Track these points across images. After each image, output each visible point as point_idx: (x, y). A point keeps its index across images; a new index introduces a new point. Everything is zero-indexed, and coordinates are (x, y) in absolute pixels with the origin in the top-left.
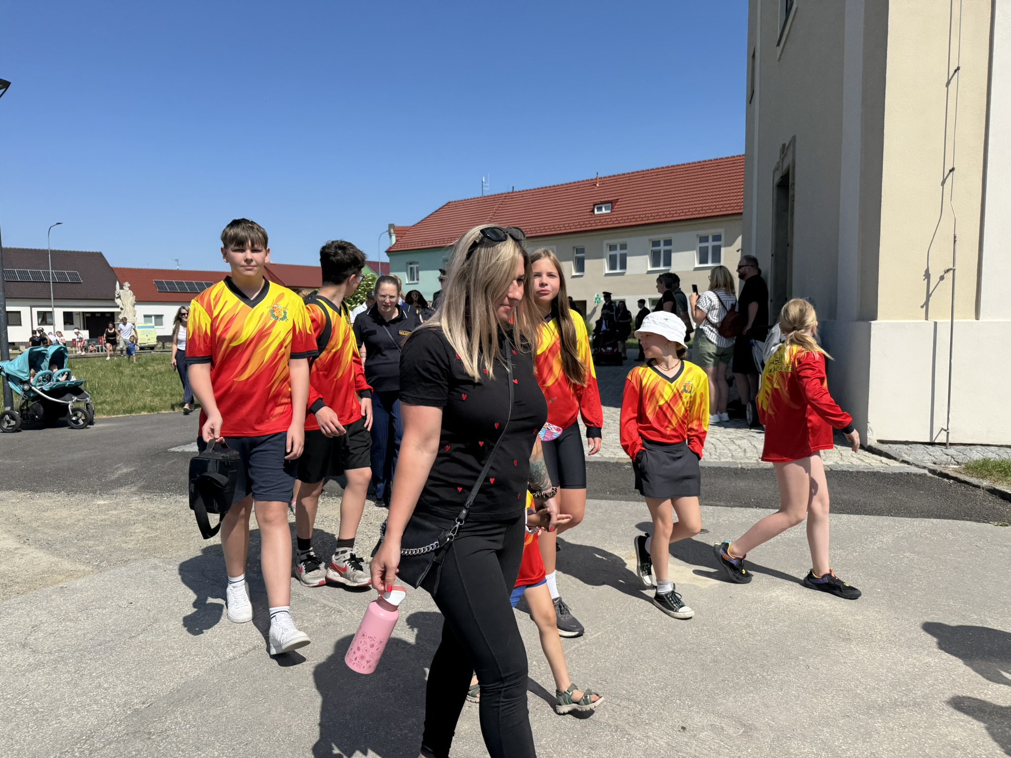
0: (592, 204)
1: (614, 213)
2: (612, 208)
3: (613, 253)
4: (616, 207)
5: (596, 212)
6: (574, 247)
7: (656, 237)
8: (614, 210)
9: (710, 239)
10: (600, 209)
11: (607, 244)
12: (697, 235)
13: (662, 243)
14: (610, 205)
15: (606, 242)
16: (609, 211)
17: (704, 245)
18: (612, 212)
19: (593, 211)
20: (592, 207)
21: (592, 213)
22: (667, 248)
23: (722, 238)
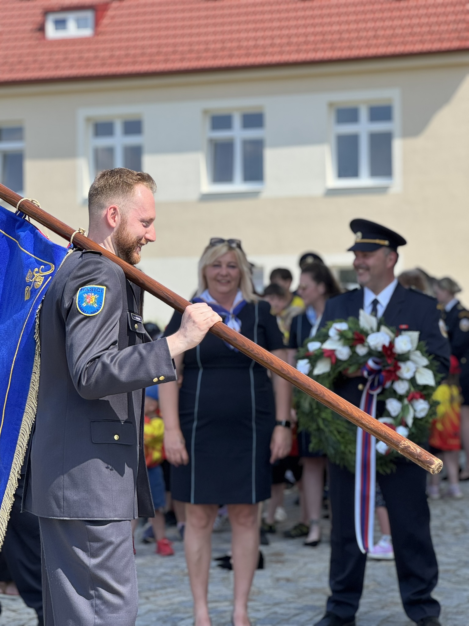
0: (39, 11)
1: (100, 38)
2: (97, 23)
3: (103, 142)
4: (107, 21)
5: (51, 32)
7: (220, 105)
8: (100, 29)
9: (364, 114)
10: (61, 24)
11: (88, 119)
12: (331, 105)
13: (237, 121)
14: (89, 15)
15: (84, 113)
16: (87, 32)
17: (348, 129)
18: (97, 33)
19: (42, 29)
20: (39, 19)
21: (38, 34)
22: (253, 134)
23: (397, 113)
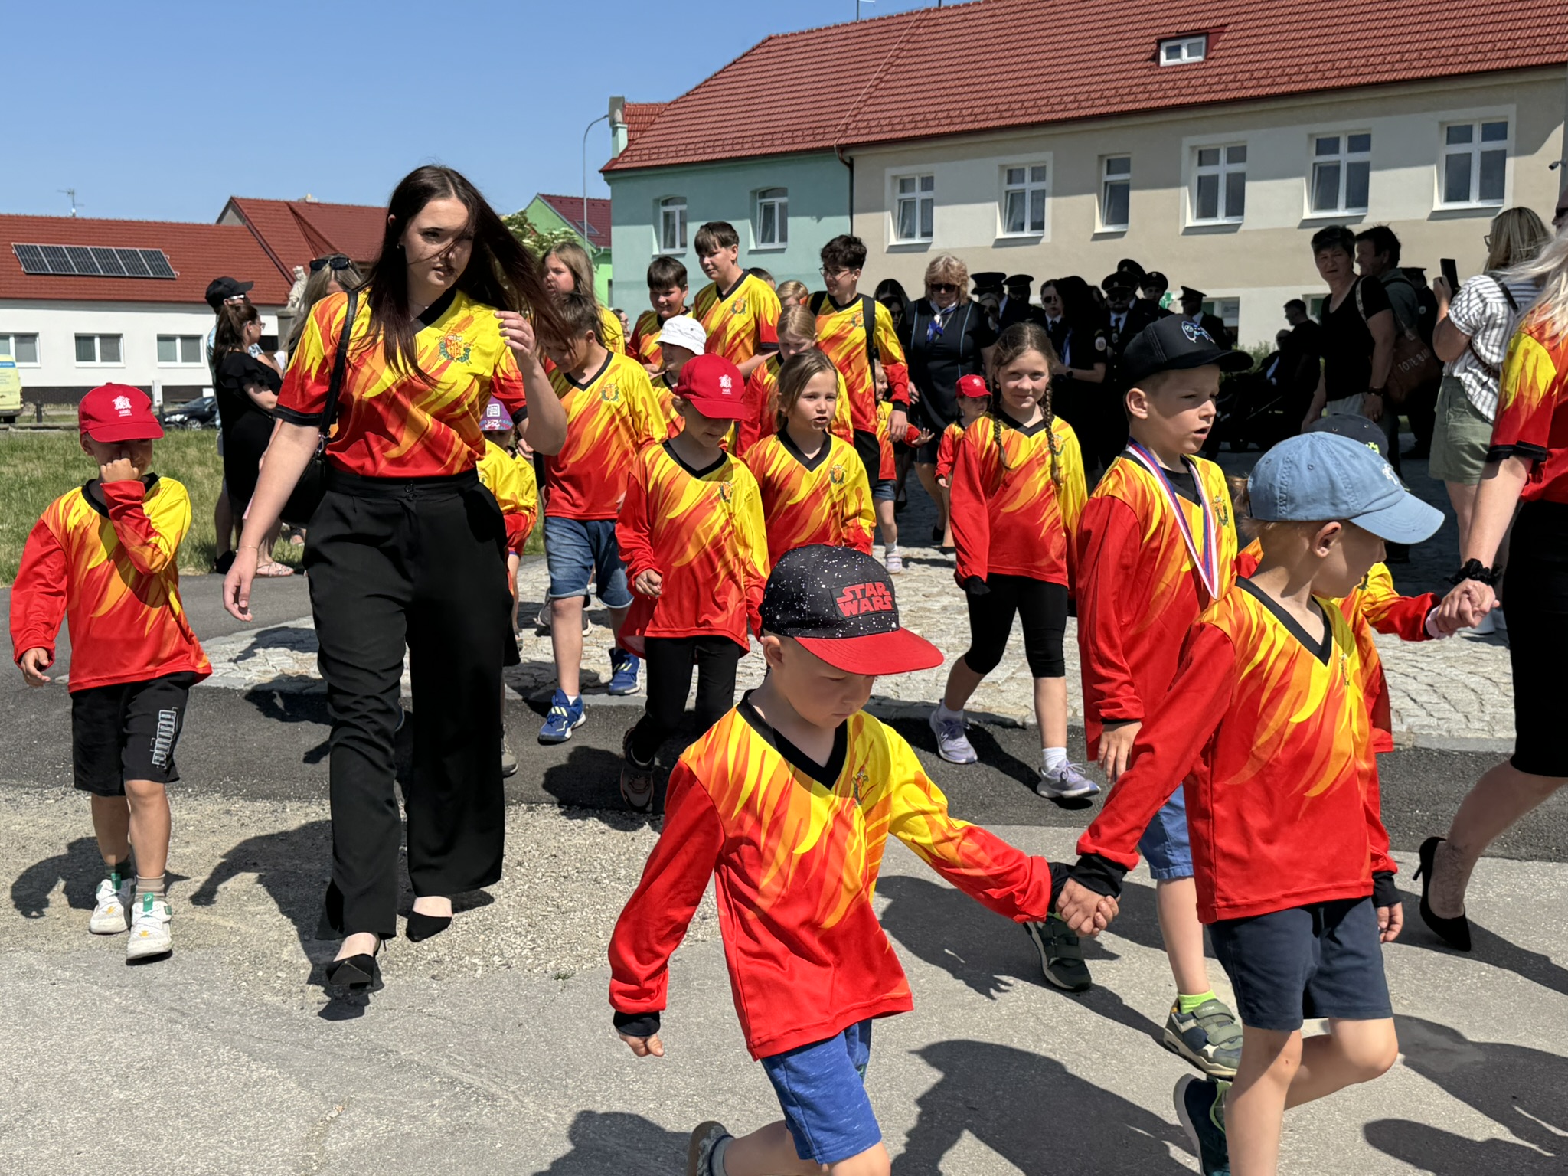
0: (1153, 39)
1: (1211, 63)
2: (1209, 49)
3: (1208, 171)
4: (1220, 45)
5: (1164, 60)
6: (1101, 157)
7: (1326, 129)
8: (1211, 55)
9: (1477, 133)
10: (1174, 52)
11: (1193, 148)
12: (1442, 123)
13: (1344, 145)
14: (1203, 39)
15: (1188, 141)
16: (1200, 58)
17: (1459, 149)
18: (1207, 59)
19: (1156, 58)
20: (1154, 47)
21: (1152, 64)
22: (1358, 157)
23: (1511, 131)
